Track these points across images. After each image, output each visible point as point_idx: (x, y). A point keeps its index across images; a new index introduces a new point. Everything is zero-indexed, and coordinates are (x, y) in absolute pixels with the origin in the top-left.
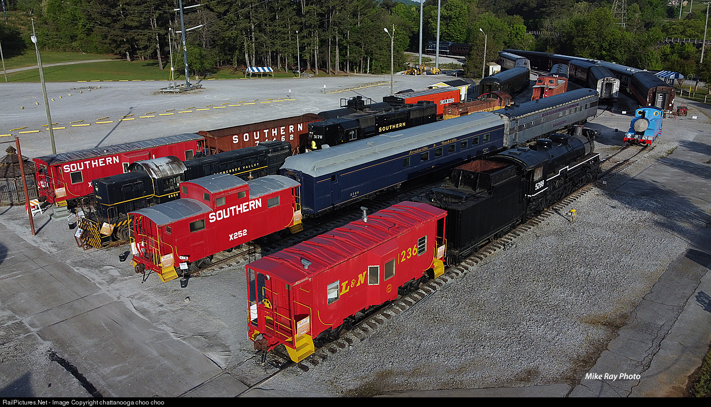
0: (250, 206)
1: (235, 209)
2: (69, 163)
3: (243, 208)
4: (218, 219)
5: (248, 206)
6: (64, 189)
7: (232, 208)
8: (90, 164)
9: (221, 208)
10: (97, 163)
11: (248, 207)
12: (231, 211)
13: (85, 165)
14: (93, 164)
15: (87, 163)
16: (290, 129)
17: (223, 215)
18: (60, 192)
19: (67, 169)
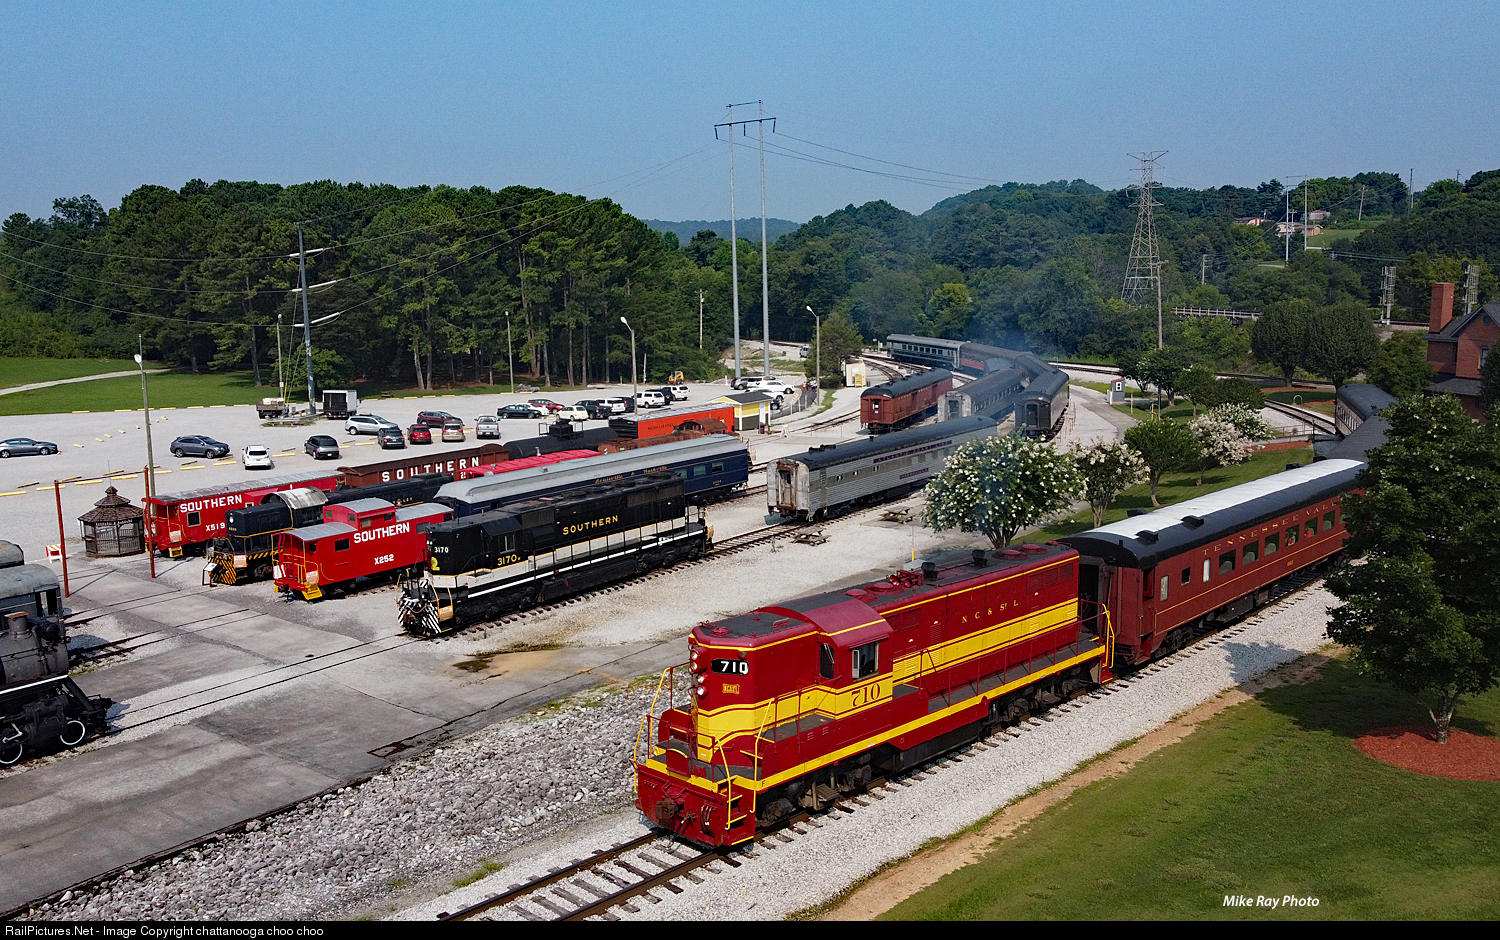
0: (397, 529)
1: (381, 532)
2: (187, 501)
3: (389, 532)
4: (364, 540)
5: (395, 529)
6: (179, 532)
7: (378, 530)
8: (209, 504)
9: (367, 529)
10: (216, 503)
11: (395, 531)
12: (376, 533)
13: (204, 504)
14: (213, 503)
15: (206, 501)
16: (461, 464)
17: (368, 536)
18: (175, 535)
19: (184, 508)
